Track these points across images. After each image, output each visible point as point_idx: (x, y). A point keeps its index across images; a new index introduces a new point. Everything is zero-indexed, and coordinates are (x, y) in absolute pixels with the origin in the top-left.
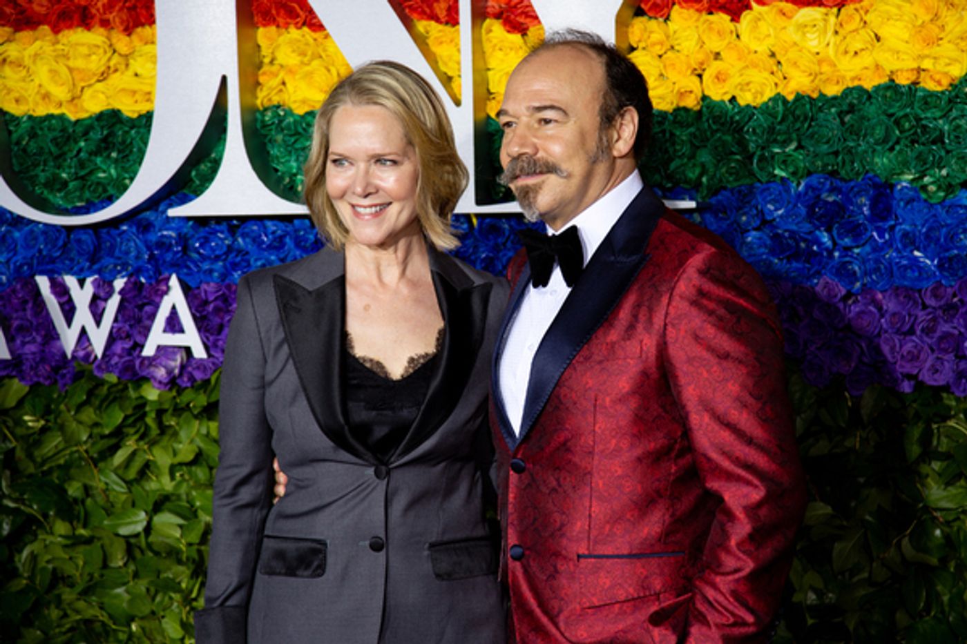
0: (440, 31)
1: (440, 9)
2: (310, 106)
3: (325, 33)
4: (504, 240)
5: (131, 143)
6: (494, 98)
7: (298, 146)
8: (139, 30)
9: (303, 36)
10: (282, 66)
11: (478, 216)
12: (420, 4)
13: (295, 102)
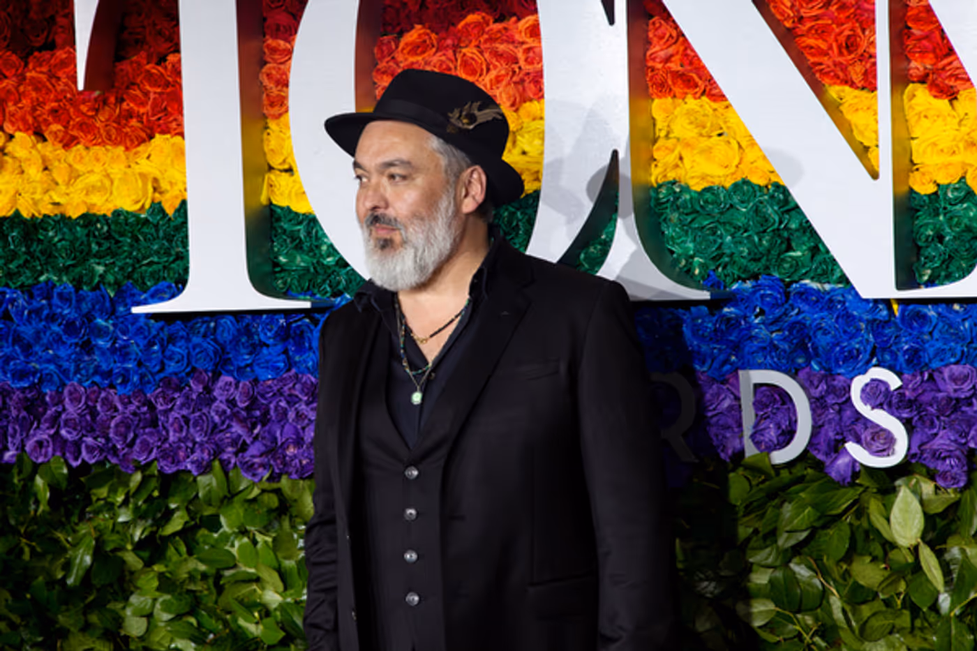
0: (856, 97)
1: (856, 72)
2: (708, 182)
3: (725, 103)
4: (931, 329)
5: (517, 225)
6: (917, 170)
7: (695, 225)
8: (527, 104)
9: (701, 106)
10: (678, 139)
11: (900, 301)
12: (833, 67)
13: (693, 177)
